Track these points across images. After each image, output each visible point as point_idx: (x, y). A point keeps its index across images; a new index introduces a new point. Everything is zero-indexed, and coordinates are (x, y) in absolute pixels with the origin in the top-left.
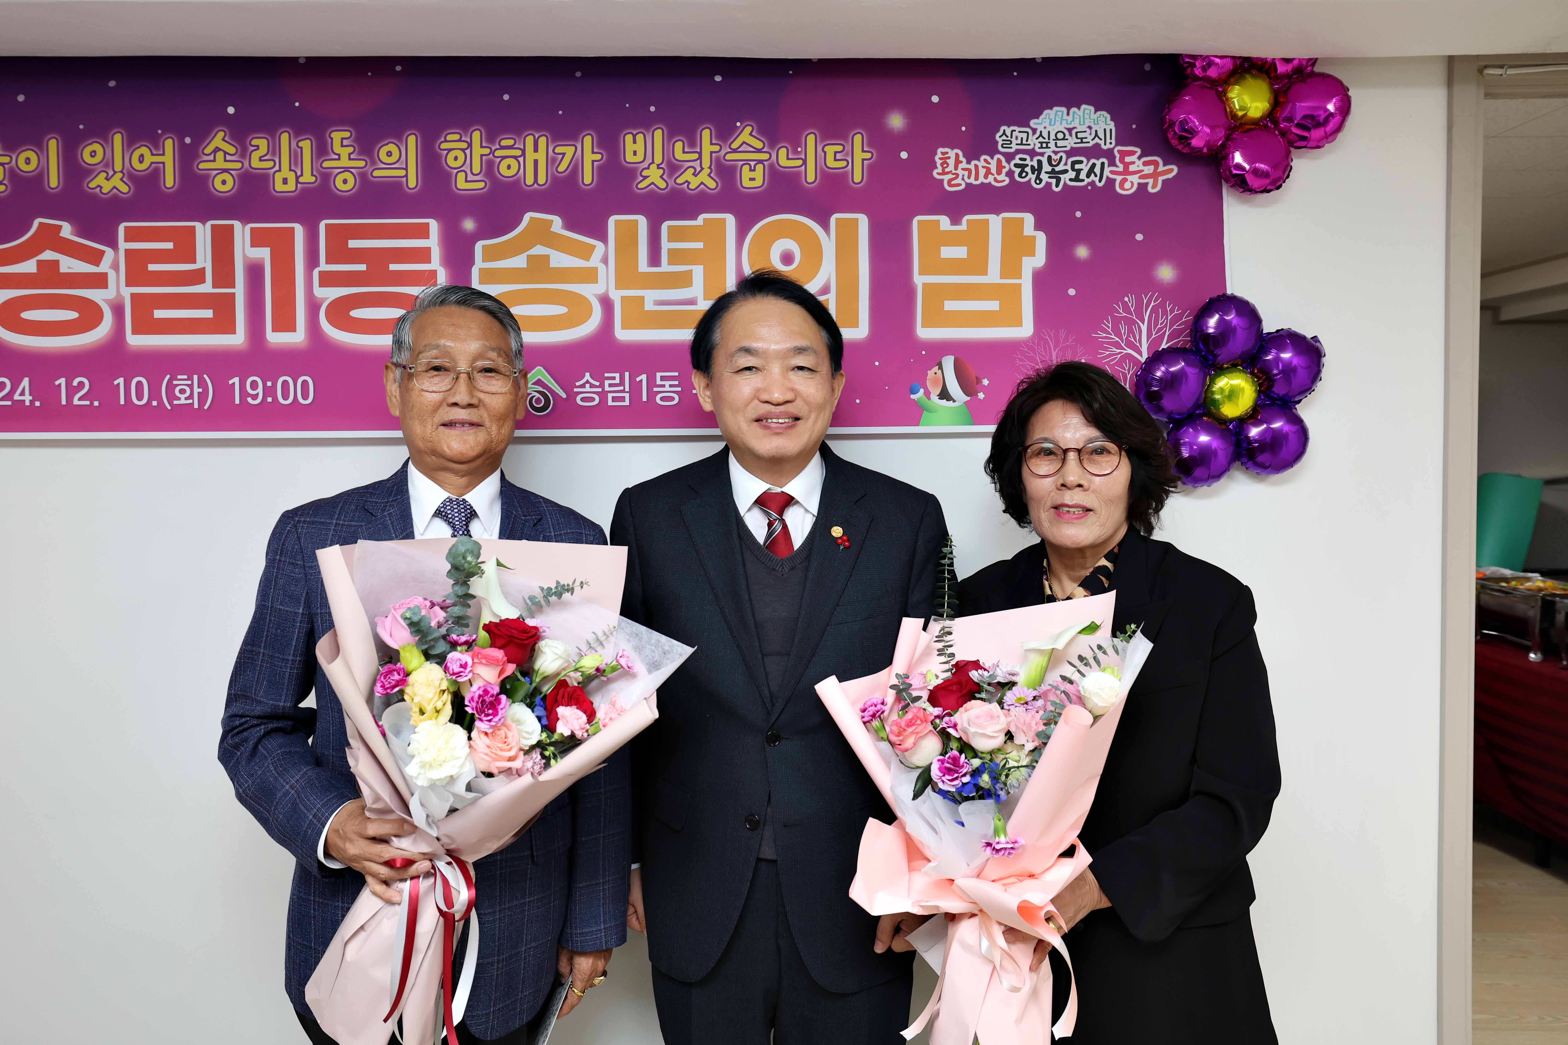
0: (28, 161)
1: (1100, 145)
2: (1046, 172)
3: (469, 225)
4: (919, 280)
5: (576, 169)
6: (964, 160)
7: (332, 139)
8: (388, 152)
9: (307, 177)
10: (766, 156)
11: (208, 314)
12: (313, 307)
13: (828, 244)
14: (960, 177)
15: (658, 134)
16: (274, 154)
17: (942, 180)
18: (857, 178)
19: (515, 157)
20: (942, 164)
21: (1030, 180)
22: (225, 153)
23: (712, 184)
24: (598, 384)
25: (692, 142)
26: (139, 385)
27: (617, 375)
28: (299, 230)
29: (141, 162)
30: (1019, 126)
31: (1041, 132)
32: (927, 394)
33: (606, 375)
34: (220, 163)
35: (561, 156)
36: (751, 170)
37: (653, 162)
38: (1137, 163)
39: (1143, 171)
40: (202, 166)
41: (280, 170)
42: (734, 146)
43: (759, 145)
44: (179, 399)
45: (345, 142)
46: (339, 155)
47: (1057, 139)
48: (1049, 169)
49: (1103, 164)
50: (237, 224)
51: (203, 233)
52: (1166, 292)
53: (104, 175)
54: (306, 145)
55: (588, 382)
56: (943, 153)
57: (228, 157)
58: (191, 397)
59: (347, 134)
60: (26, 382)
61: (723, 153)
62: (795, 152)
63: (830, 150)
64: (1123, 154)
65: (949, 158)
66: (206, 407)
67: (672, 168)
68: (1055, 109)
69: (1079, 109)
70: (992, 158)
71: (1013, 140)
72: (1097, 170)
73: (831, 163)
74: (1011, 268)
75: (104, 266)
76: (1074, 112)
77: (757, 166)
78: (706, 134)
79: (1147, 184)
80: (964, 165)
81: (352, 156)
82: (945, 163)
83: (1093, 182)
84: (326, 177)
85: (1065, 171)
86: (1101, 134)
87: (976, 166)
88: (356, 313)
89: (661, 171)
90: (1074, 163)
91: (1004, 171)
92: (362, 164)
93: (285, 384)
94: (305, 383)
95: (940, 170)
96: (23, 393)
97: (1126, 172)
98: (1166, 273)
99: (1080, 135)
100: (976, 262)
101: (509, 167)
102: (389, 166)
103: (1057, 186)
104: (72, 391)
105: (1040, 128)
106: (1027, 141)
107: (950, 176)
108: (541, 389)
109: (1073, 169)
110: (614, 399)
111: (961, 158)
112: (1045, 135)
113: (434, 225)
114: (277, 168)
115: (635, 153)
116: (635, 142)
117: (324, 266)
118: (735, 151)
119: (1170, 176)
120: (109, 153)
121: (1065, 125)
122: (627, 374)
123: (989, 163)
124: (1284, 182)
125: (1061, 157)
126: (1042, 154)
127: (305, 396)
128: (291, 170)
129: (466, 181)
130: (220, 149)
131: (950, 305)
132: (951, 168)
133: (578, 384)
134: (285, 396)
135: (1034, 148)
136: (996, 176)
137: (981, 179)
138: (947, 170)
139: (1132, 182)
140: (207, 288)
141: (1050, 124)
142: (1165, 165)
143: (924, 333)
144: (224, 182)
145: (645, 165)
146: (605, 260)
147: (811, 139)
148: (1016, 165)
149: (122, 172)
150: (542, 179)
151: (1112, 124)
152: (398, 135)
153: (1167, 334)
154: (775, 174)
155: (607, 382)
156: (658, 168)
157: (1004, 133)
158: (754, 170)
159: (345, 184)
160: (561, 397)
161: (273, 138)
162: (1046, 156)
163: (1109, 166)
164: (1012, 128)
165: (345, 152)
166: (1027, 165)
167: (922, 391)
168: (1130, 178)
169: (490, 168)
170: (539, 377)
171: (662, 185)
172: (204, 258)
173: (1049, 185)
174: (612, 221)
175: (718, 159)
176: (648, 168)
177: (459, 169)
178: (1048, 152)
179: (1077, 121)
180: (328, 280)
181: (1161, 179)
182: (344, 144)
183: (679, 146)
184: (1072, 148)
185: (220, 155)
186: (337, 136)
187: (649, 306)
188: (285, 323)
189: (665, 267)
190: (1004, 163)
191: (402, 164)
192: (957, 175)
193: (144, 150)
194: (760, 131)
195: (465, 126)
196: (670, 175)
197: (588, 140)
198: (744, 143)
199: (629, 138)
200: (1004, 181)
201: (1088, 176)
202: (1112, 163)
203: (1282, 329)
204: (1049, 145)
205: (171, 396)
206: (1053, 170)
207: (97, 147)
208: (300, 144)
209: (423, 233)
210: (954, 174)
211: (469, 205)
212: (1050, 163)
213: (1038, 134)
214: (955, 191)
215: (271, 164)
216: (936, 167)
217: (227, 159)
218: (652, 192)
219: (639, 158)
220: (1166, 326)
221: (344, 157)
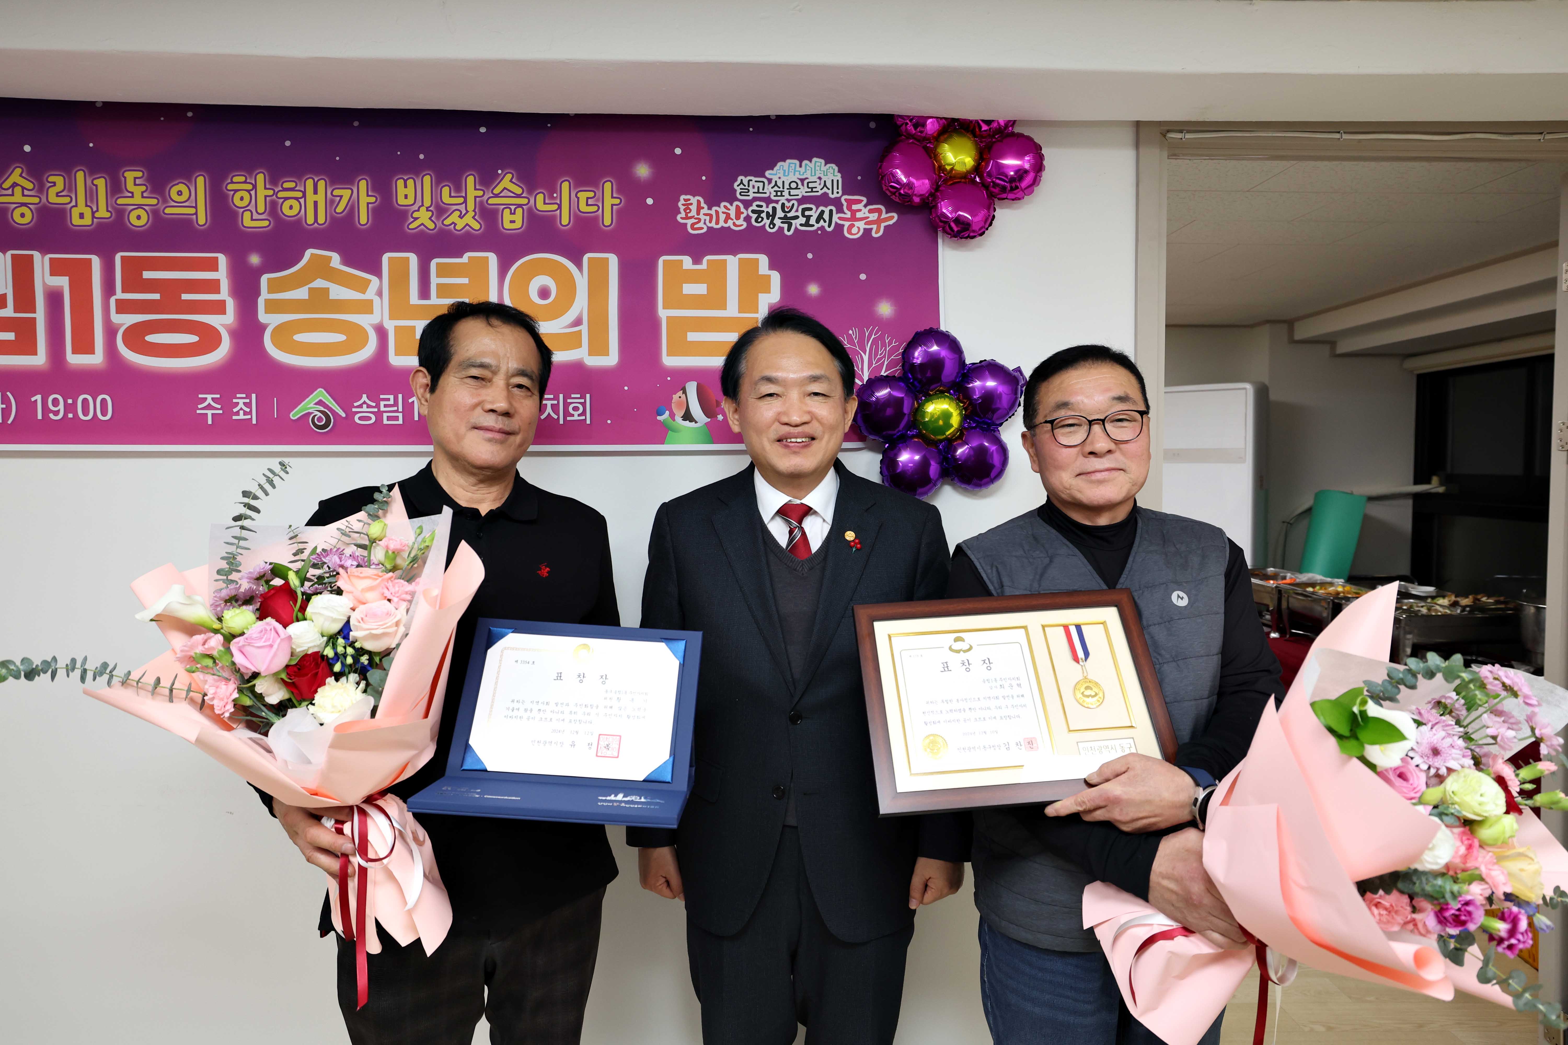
1: (828, 194)
2: (779, 218)
3: (255, 259)
4: (663, 313)
5: (352, 209)
6: (706, 207)
7: (125, 178)
8: (178, 191)
9: (103, 213)
10: (525, 201)
11: (10, 336)
12: (111, 331)
13: (582, 280)
14: (702, 221)
15: (427, 179)
16: (70, 190)
17: (686, 224)
18: (607, 221)
19: (297, 199)
20: (685, 210)
21: (765, 225)
22: (23, 188)
23: (476, 226)
24: (374, 404)
25: (458, 187)
27: (391, 397)
28: (96, 262)
30: (755, 177)
31: (776, 182)
32: (672, 416)
33: (382, 397)
34: (18, 198)
35: (339, 198)
36: (511, 213)
37: (423, 205)
38: (863, 210)
39: (868, 217)
40: (2, 200)
41: (76, 206)
42: (496, 191)
43: (518, 191)
45: (138, 181)
46: (132, 193)
47: (791, 188)
48: (782, 215)
49: (831, 211)
50: (36, 254)
51: (4, 261)
52: (885, 326)
54: (101, 183)
55: (365, 402)
56: (685, 200)
57: (26, 192)
59: (140, 174)
61: (485, 198)
62: (552, 197)
63: (583, 196)
64: (850, 203)
65: (691, 204)
66: (9, 422)
67: (440, 210)
68: (788, 161)
69: (811, 161)
70: (731, 205)
71: (751, 188)
72: (826, 216)
73: (583, 208)
74: (747, 303)
76: (806, 165)
77: (517, 210)
78: (470, 180)
79: (871, 229)
80: (705, 210)
81: (145, 195)
82: (687, 209)
83: (822, 228)
84: (120, 214)
85: (796, 217)
86: (829, 185)
87: (717, 212)
88: (151, 338)
89: (430, 214)
90: (804, 210)
91: (743, 216)
92: (154, 201)
93: (85, 401)
94: (104, 401)
95: (683, 215)
97: (853, 218)
98: (885, 309)
99: (811, 185)
100: (715, 298)
101: (291, 207)
102: (180, 204)
103: (789, 230)
105: (775, 178)
106: (763, 190)
107: (693, 221)
108: (322, 409)
109: (803, 215)
110: (389, 418)
111: (703, 204)
112: (780, 184)
113: (222, 259)
114: (73, 203)
115: (406, 197)
116: (406, 186)
117: (120, 295)
118: (497, 196)
119: (891, 222)
121: (798, 175)
122: (400, 396)
123: (729, 210)
124: (987, 229)
125: (793, 204)
126: (777, 202)
127: (104, 413)
128: (87, 206)
129: (252, 219)
130: (17, 185)
131: (692, 336)
132: (694, 213)
133: (356, 404)
134: (86, 413)
135: (770, 196)
136: (735, 221)
137: (722, 224)
138: (689, 215)
139: (859, 228)
140: (8, 312)
141: (784, 175)
142: (887, 213)
143: (669, 361)
144: (23, 215)
145: (415, 207)
146: (380, 293)
147: (565, 186)
148: (753, 212)
150: (321, 219)
151: (839, 175)
152: (187, 176)
153: (886, 363)
154: (533, 217)
155: (382, 403)
156: (427, 210)
157: (742, 182)
158: (514, 213)
159: (138, 220)
160: (340, 416)
161: (69, 175)
162: (780, 203)
163: (837, 213)
164: (749, 178)
165: (138, 191)
166: (763, 211)
167: (667, 413)
168: (857, 224)
169: (273, 208)
170: (321, 398)
171: (431, 226)
172: (5, 285)
173: (781, 229)
174: (386, 257)
175: (481, 203)
176: (418, 210)
177: (246, 209)
178: (783, 200)
179: (809, 172)
180: (124, 307)
181: (883, 225)
182: (137, 183)
183: (446, 191)
184: (803, 196)
185: (18, 189)
186: (130, 176)
188: (84, 345)
189: (434, 300)
190: (743, 210)
191: (192, 202)
192: (700, 220)
194: (519, 179)
195: (249, 169)
196: (438, 218)
197: (363, 184)
198: (505, 188)
199: (400, 183)
200: (742, 225)
201: (818, 221)
202: (840, 210)
203: (985, 360)
204: (783, 194)
206: (786, 216)
208: (95, 182)
209: (213, 266)
210: (696, 219)
211: (255, 241)
212: (783, 210)
213: (773, 184)
214: (698, 234)
215: (67, 200)
216: (680, 213)
217: (25, 194)
218: (422, 232)
219: (410, 201)
220: (884, 356)
221: (138, 195)
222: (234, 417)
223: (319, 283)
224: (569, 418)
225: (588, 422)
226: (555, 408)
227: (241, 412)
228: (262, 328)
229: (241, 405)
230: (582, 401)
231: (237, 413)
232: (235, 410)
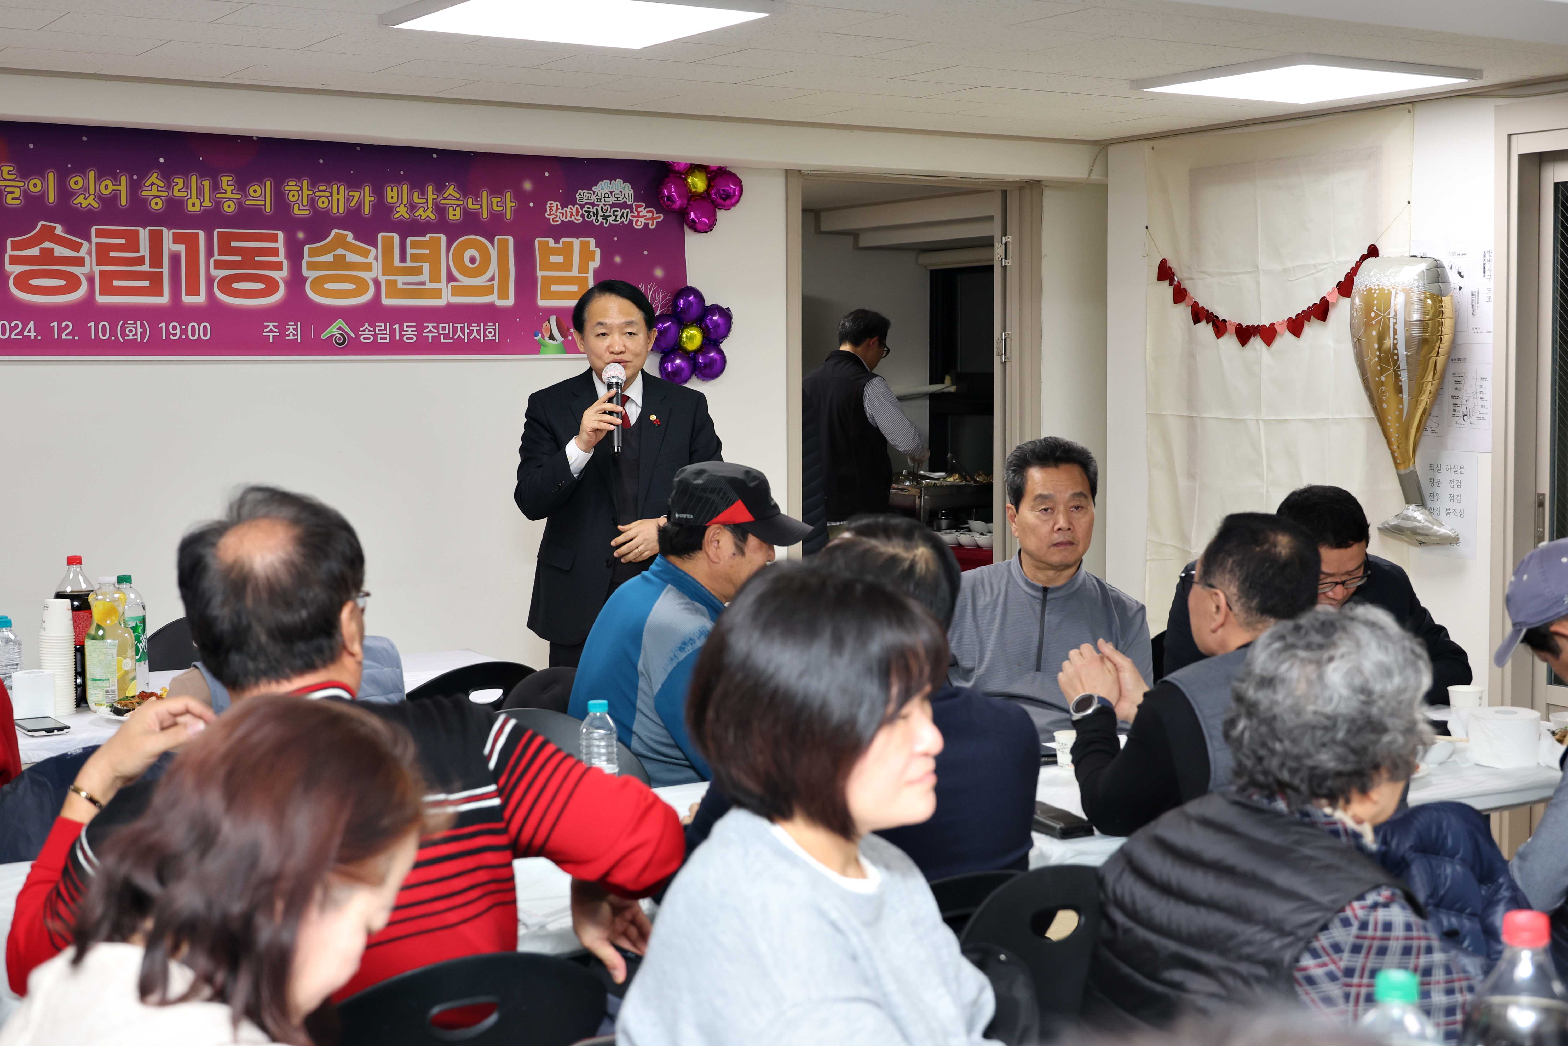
0: (35, 186)
1: (626, 202)
2: (601, 216)
3: (301, 235)
4: (539, 274)
5: (360, 204)
6: (560, 208)
7: (222, 181)
8: (254, 190)
9: (207, 203)
10: (461, 202)
11: (146, 284)
12: (210, 281)
13: (494, 253)
14: (558, 217)
15: (405, 187)
16: (187, 188)
17: (550, 218)
18: (508, 217)
19: (327, 197)
20: (550, 210)
21: (593, 220)
22: (158, 186)
23: (433, 217)
24: (372, 329)
25: (423, 193)
26: (104, 326)
27: (383, 325)
28: (202, 235)
29: (106, 189)
30: (587, 190)
31: (598, 193)
32: (543, 337)
33: (377, 324)
34: (155, 192)
35: (352, 197)
36: (453, 210)
37: (402, 203)
38: (643, 211)
39: (646, 216)
40: (144, 193)
41: (191, 198)
42: (445, 196)
43: (458, 196)
44: (129, 336)
45: (230, 183)
46: (226, 190)
47: (605, 197)
48: (602, 214)
49: (628, 212)
50: (165, 230)
51: (144, 234)
52: (660, 282)
53: (83, 196)
54: (206, 183)
55: (367, 328)
56: (550, 204)
57: (160, 189)
58: (136, 334)
59: (231, 178)
60: (32, 324)
61: (439, 199)
62: (477, 201)
63: (495, 200)
64: (637, 206)
65: (553, 206)
66: (145, 341)
67: (412, 207)
68: (604, 181)
70: (574, 207)
71: (584, 197)
72: (625, 215)
73: (495, 208)
74: (583, 268)
75: (83, 253)
76: (614, 183)
77: (457, 208)
78: (430, 188)
79: (649, 223)
80: (560, 210)
81: (233, 192)
82: (551, 210)
83: (623, 221)
84: (218, 203)
85: (610, 216)
86: (627, 196)
87: (566, 211)
88: (236, 286)
89: (406, 209)
90: (614, 211)
91: (580, 214)
92: (239, 196)
93: (193, 327)
94: (205, 327)
95: (548, 213)
96: (30, 331)
97: (638, 216)
98: (659, 273)
99: (616, 196)
100: (567, 265)
101: (323, 202)
102: (255, 198)
103: (606, 224)
104: (61, 330)
105: (597, 191)
106: (591, 198)
107: (554, 216)
108: (341, 332)
109: (614, 215)
110: (381, 338)
112: (599, 195)
113: (281, 235)
114: (189, 196)
115: (392, 197)
116: (392, 191)
117: (217, 257)
118: (445, 199)
119: (660, 220)
120: (86, 182)
121: (609, 190)
122: (388, 324)
123: (572, 210)
124: (713, 227)
125: (608, 208)
126: (598, 205)
127: (205, 335)
128: (197, 198)
129: (299, 210)
130: (154, 184)
131: (554, 288)
132: (554, 212)
133: (361, 329)
134: (193, 335)
135: (594, 202)
136: (576, 216)
137: (569, 218)
138: (552, 213)
139: (641, 222)
140: (146, 268)
141: (602, 189)
142: (657, 214)
143: (542, 303)
144: (157, 204)
145: (398, 204)
146: (376, 259)
147: (485, 194)
148: (585, 211)
149: (94, 194)
150: (341, 211)
151: (632, 191)
152: (260, 181)
153: (660, 305)
154: (466, 212)
155: (377, 329)
156: (405, 207)
157: (580, 194)
158: (455, 210)
159: (229, 208)
160: (352, 337)
161: (187, 177)
163: (630, 213)
164: (584, 191)
165: (229, 189)
166: (591, 211)
167: (540, 335)
168: (640, 220)
169: (312, 202)
170: (340, 325)
171: (407, 216)
172: (144, 249)
173: (602, 223)
174: (380, 236)
175: (436, 203)
176: (399, 206)
177: (296, 202)
178: (601, 205)
179: (614, 187)
180: (219, 265)
181: (655, 221)
182: (229, 184)
183: (416, 194)
184: (613, 203)
185: (154, 187)
186: (225, 179)
187: (400, 285)
188: (193, 290)
189: (409, 263)
190: (580, 210)
191: (262, 197)
192: (557, 216)
193: (108, 182)
194: (458, 188)
195: (299, 178)
196: (411, 211)
197: (367, 189)
198: (450, 194)
200: (580, 220)
201: (621, 219)
202: (632, 212)
203: (714, 304)
204: (601, 201)
205: (124, 334)
206: (604, 215)
207: (78, 178)
208: (203, 183)
209: (275, 239)
210: (555, 215)
211: (301, 223)
212: (603, 212)
213: (596, 194)
214: (556, 225)
215: (185, 194)
216: (547, 212)
217: (159, 190)
218: (401, 220)
219: (395, 200)
220: (659, 301)
221: (229, 192)
222: (287, 338)
223: (340, 251)
224: (486, 338)
225: (497, 341)
226: (478, 332)
227: (291, 334)
228: (305, 280)
229: (291, 330)
230: (494, 327)
231: (289, 335)
232: (287, 333)
